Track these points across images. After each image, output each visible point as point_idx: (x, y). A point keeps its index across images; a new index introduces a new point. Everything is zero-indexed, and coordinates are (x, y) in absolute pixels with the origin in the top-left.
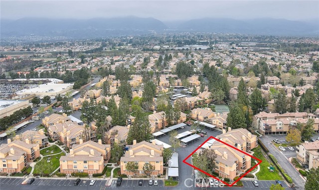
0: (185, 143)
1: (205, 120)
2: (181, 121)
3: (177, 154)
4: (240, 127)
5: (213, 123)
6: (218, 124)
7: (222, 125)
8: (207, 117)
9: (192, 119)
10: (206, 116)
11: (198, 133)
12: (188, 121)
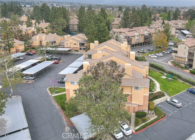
0: (32, 76)
1: (53, 45)
2: (17, 51)
3: (20, 98)
4: (106, 40)
5: (66, 46)
6: (73, 46)
7: (78, 46)
8: (55, 42)
9: (33, 48)
10: (53, 40)
11: (48, 60)
12: (28, 51)
